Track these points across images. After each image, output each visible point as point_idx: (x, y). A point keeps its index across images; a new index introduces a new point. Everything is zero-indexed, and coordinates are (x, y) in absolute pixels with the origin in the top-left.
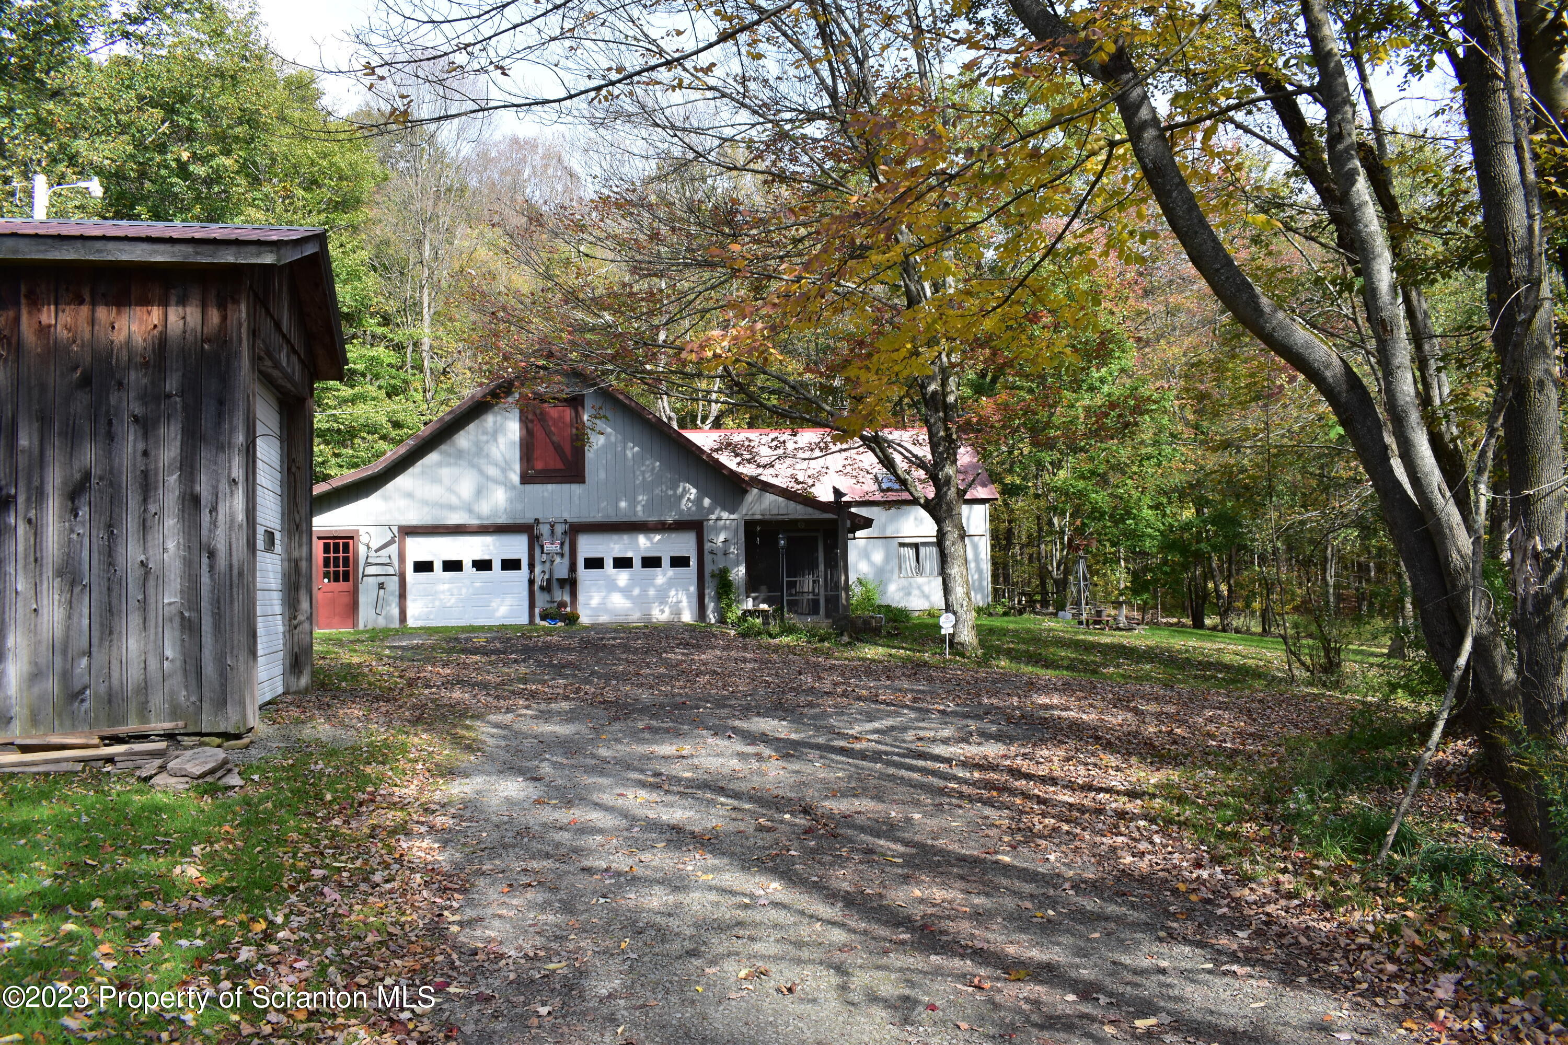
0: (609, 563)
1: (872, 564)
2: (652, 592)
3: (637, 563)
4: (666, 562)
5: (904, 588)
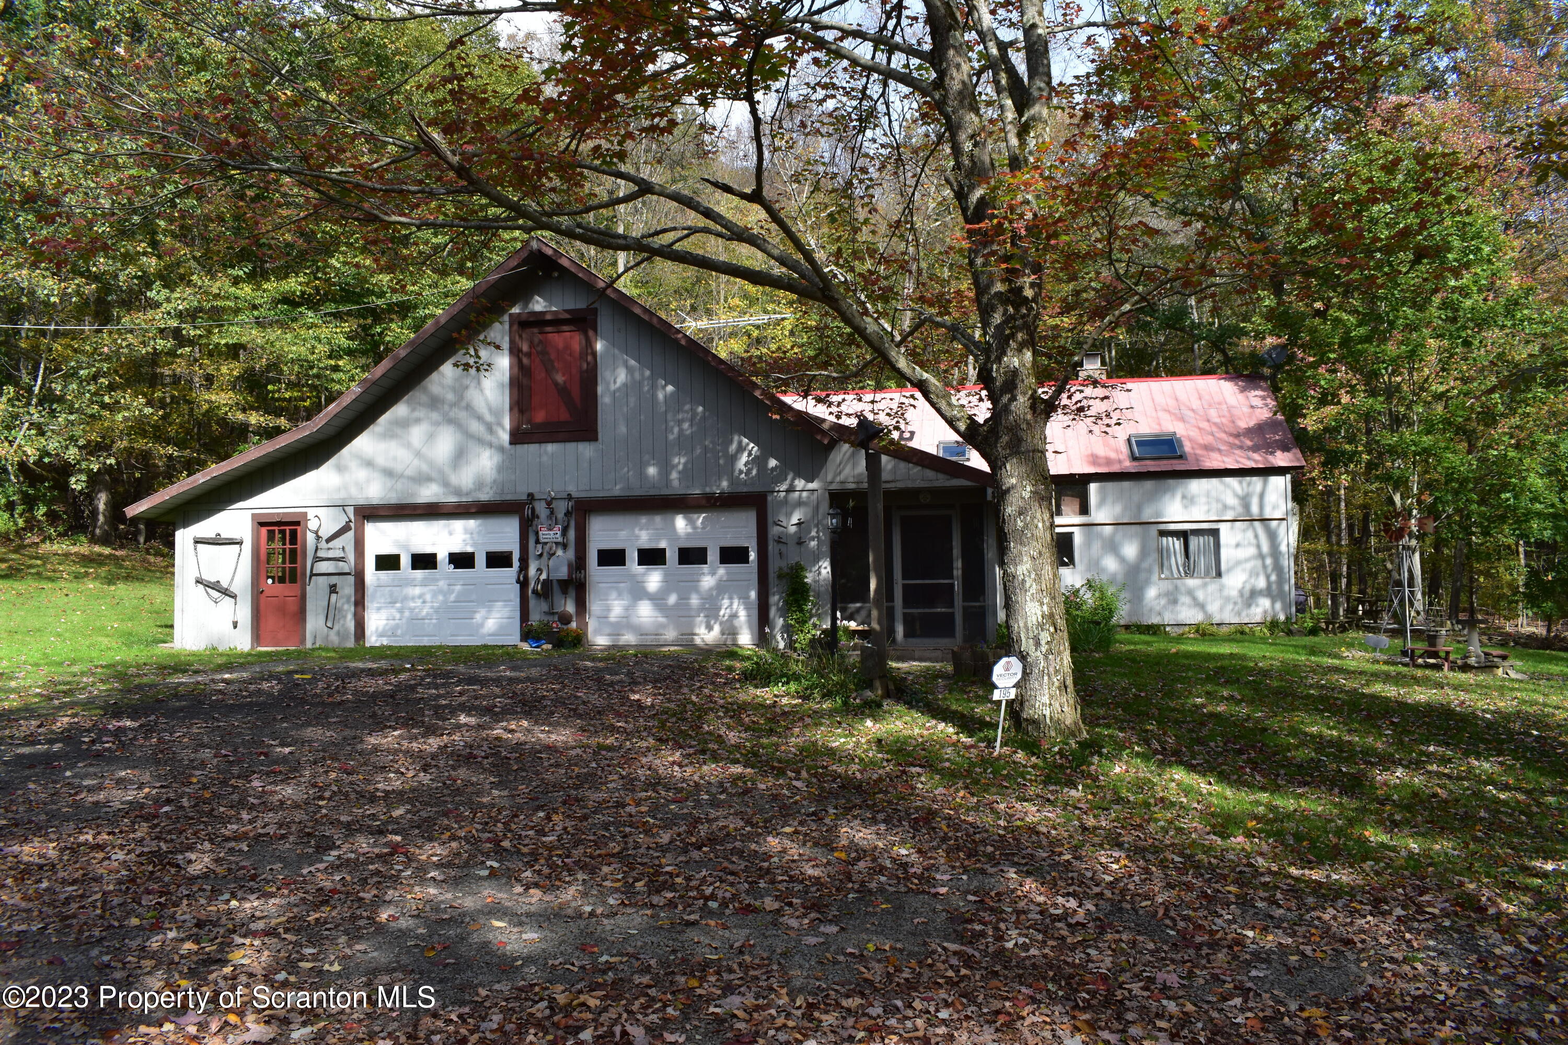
0: (632, 557)
1: (1122, 559)
2: (695, 601)
3: (672, 556)
4: (713, 556)
5: (1167, 594)
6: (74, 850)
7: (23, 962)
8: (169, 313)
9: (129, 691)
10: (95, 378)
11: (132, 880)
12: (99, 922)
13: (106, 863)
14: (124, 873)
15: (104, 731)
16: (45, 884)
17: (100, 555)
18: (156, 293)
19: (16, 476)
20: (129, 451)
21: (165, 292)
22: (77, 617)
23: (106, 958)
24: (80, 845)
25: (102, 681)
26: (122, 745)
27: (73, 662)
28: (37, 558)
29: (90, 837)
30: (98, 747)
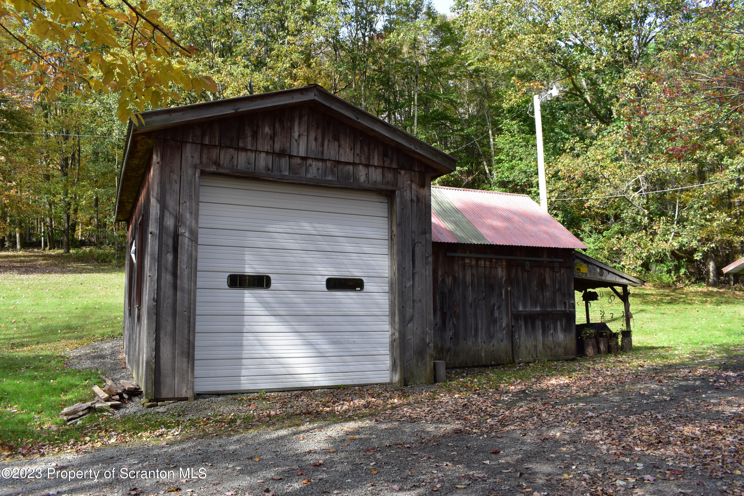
6: (708, 433)
7: (686, 481)
8: (733, 171)
9: (731, 358)
10: (701, 208)
11: (737, 452)
12: (721, 469)
13: (724, 441)
14: (733, 447)
15: (719, 377)
16: (695, 447)
17: (712, 292)
18: (726, 161)
19: (671, 258)
20: (722, 241)
21: (730, 160)
22: (704, 322)
23: (725, 488)
24: (710, 431)
25: (717, 352)
26: (729, 384)
27: (703, 343)
28: (683, 294)
29: (715, 427)
30: (717, 384)
